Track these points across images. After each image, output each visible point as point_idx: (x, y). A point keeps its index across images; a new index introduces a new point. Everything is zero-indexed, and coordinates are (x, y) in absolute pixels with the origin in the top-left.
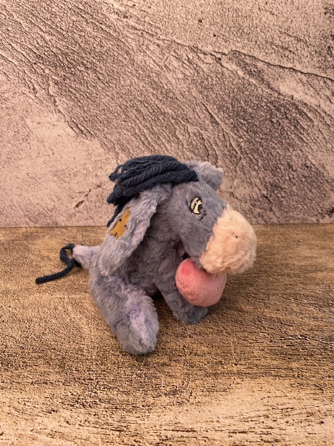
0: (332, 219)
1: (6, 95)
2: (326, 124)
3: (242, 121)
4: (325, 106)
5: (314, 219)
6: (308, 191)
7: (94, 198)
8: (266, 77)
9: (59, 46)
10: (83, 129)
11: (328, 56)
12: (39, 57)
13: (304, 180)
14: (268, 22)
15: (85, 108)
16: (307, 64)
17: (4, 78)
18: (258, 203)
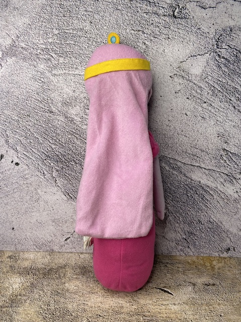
0: (229, 254)
1: (27, 176)
2: (221, 197)
3: (169, 194)
4: (220, 187)
5: (217, 254)
6: (212, 237)
7: (77, 236)
8: (183, 170)
9: (60, 151)
10: (72, 196)
11: (221, 160)
12: (48, 156)
13: (209, 230)
14: (183, 141)
15: (74, 185)
16: (209, 164)
17: (26, 167)
18: (180, 243)
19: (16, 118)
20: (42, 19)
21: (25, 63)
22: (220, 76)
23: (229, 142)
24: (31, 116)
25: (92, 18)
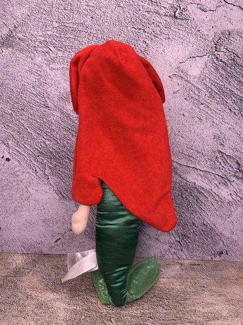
0: (221, 258)
1: (18, 173)
2: (216, 200)
4: (215, 190)
5: (209, 258)
6: (205, 240)
7: (68, 237)
8: (178, 171)
9: (54, 147)
10: (65, 195)
11: (216, 162)
12: (41, 153)
13: (202, 233)
14: (180, 141)
15: (67, 183)
16: (204, 166)
17: (17, 163)
18: (174, 246)
19: (10, 111)
20: (42, 11)
21: (21, 54)
22: (217, 78)
23: (224, 144)
24: (25, 110)
25: (94, 13)
